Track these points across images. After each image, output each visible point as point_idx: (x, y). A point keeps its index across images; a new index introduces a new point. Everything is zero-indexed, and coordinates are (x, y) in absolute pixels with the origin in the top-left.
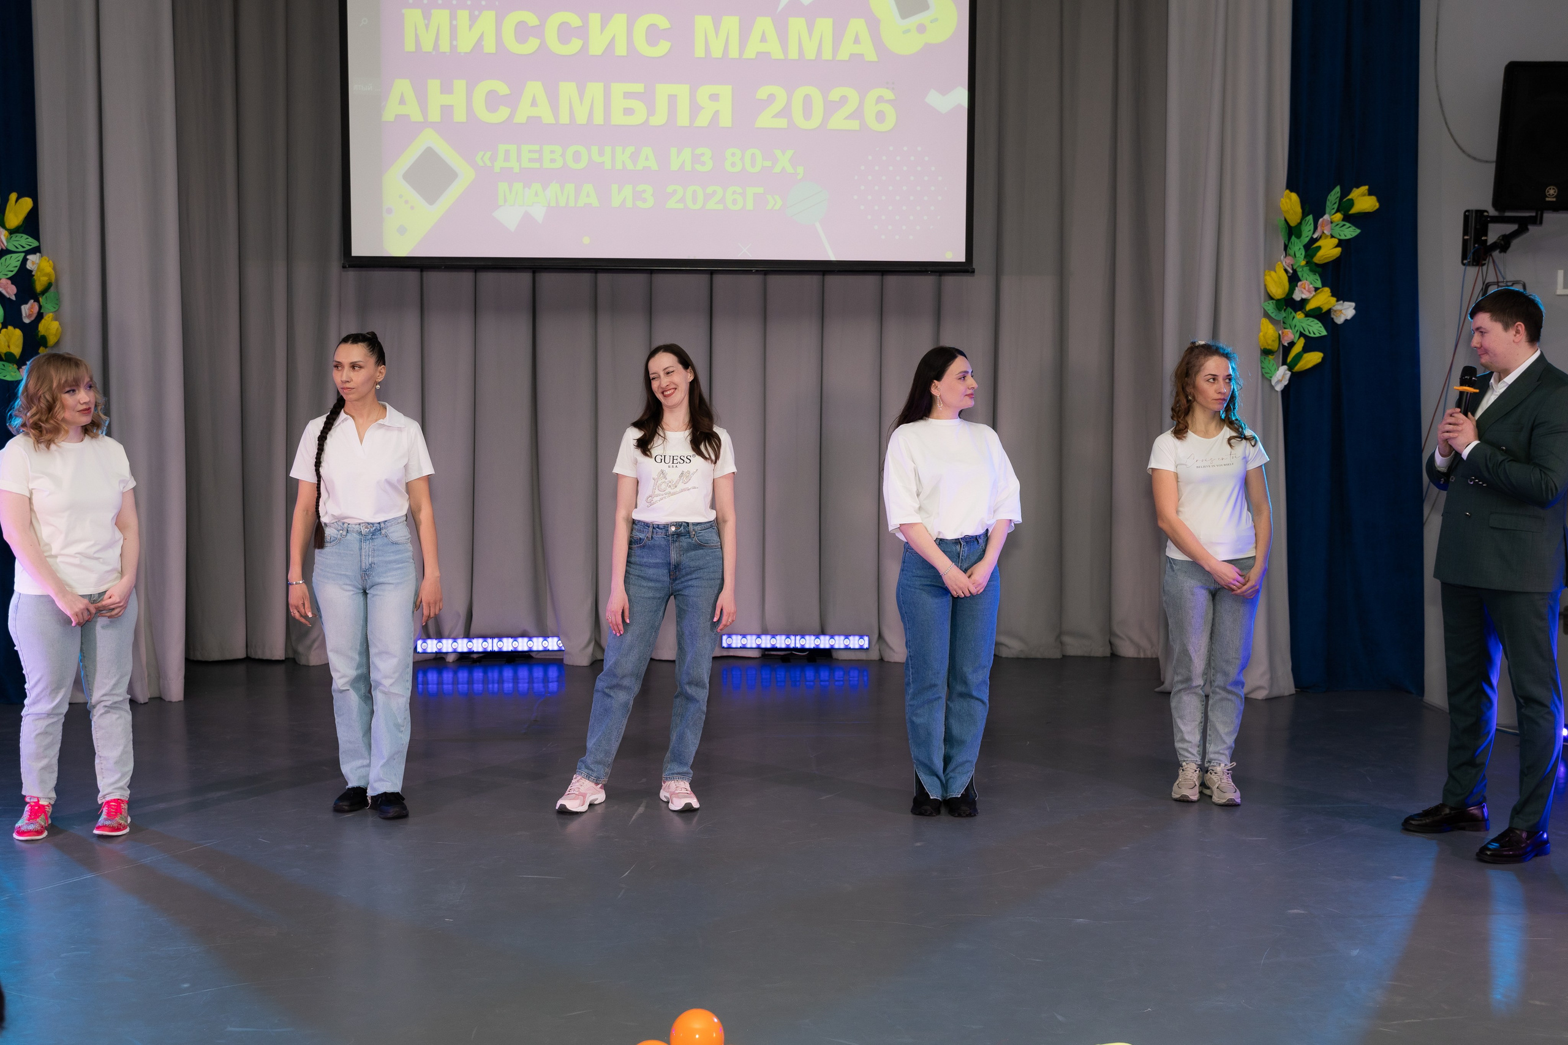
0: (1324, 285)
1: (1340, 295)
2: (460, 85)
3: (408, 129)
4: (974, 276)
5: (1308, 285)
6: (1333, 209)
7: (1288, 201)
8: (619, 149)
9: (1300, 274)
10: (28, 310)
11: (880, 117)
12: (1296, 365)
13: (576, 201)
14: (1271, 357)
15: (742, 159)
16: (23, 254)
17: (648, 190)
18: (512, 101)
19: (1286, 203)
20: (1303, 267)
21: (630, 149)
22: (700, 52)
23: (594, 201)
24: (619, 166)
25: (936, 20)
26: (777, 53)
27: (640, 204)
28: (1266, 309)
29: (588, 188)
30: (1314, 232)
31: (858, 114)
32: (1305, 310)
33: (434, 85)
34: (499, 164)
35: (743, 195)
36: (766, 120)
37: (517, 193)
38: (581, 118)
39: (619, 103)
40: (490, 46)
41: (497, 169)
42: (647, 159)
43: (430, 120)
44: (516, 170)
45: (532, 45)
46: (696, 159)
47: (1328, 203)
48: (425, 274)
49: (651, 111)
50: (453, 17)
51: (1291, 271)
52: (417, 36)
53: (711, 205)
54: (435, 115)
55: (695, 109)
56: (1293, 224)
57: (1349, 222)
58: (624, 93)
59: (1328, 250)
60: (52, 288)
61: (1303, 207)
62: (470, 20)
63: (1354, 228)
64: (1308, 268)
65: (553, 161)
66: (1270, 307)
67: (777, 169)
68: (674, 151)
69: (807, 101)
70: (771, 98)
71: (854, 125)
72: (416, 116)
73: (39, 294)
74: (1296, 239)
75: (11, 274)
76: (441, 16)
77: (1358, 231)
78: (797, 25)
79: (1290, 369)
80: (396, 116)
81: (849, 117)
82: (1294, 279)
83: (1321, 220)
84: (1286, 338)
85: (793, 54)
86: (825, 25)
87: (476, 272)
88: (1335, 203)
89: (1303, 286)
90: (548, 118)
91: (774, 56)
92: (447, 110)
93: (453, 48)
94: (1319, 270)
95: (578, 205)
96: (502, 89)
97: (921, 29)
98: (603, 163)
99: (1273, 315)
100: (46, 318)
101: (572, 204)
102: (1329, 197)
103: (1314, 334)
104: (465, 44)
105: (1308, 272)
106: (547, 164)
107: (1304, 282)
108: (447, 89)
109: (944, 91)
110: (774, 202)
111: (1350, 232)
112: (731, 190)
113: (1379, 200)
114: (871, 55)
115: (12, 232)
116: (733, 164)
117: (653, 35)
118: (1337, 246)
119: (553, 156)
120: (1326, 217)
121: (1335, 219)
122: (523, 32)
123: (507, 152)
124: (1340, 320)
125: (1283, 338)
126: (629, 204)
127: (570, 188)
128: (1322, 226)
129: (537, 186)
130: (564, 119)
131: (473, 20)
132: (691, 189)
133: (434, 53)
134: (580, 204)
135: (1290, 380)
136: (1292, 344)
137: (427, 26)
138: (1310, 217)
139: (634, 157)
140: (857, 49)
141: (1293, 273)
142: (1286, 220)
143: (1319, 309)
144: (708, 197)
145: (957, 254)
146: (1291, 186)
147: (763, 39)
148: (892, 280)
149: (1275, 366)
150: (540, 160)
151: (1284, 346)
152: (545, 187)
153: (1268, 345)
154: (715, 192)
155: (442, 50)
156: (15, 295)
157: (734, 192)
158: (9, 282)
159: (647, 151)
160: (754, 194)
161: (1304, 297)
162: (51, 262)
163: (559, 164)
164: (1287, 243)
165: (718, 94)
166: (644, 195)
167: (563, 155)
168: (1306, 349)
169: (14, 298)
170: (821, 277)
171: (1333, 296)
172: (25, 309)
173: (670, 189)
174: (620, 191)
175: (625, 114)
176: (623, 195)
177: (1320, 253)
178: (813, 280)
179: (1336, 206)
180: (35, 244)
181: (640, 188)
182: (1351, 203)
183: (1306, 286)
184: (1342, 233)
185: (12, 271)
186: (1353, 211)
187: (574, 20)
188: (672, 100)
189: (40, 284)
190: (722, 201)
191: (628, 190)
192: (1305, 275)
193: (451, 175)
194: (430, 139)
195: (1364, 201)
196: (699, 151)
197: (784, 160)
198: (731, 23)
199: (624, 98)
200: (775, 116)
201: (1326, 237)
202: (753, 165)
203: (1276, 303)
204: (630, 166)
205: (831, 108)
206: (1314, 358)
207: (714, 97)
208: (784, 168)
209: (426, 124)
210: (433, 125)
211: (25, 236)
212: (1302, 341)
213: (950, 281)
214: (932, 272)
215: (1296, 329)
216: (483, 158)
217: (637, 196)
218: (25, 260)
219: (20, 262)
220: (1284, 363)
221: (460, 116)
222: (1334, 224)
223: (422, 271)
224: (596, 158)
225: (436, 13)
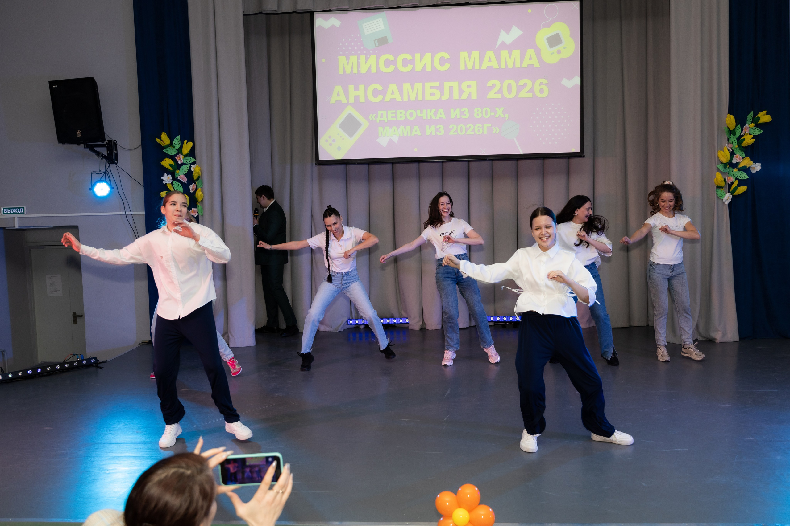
0: (746, 156)
1: (754, 160)
2: (362, 87)
3: (340, 106)
4: (584, 158)
5: (739, 156)
6: (750, 122)
7: (729, 119)
8: (429, 111)
9: (735, 152)
10: (192, 187)
11: (542, 91)
12: (735, 192)
13: (411, 133)
14: (722, 189)
15: (482, 112)
16: (190, 165)
17: (442, 127)
18: (384, 92)
19: (729, 120)
20: (736, 148)
21: (434, 110)
22: (462, 67)
23: (419, 134)
24: (429, 118)
25: (565, 48)
26: (496, 66)
27: (438, 133)
28: (719, 168)
29: (416, 127)
30: (741, 133)
31: (532, 90)
32: (738, 167)
33: (351, 87)
34: (379, 119)
35: (482, 128)
36: (492, 95)
37: (386, 131)
38: (413, 98)
39: (428, 91)
40: (374, 70)
41: (378, 122)
42: (441, 114)
43: (350, 102)
44: (386, 121)
45: (391, 68)
46: (462, 113)
47: (748, 119)
48: (348, 166)
49: (442, 94)
50: (359, 58)
51: (731, 150)
52: (344, 68)
53: (469, 133)
54: (352, 100)
55: (461, 92)
56: (731, 129)
57: (758, 127)
58: (431, 86)
59: (748, 140)
60: (200, 178)
61: (736, 122)
62: (366, 59)
63: (760, 130)
64: (739, 149)
65: (401, 117)
66: (721, 167)
67: (497, 116)
68: (452, 110)
69: (509, 86)
70: (494, 85)
71: (530, 95)
72: (344, 100)
73: (196, 181)
74: (733, 136)
75: (185, 173)
76: (353, 59)
77: (762, 131)
78: (504, 53)
79: (732, 194)
80: (336, 101)
81: (527, 92)
82: (732, 154)
83: (744, 127)
84: (729, 181)
85: (503, 66)
86: (516, 53)
87: (369, 165)
88: (751, 119)
89: (737, 157)
90: (399, 99)
91: (495, 68)
92: (357, 98)
93: (359, 71)
94: (744, 149)
95: (412, 135)
96: (379, 87)
97: (559, 52)
98: (422, 116)
99: (722, 171)
100: (198, 189)
101: (409, 134)
102: (748, 116)
103: (743, 178)
104: (364, 70)
105: (739, 150)
106: (399, 118)
107: (737, 155)
108: (356, 89)
109: (569, 78)
110: (496, 130)
111: (758, 132)
112: (477, 126)
113: (771, 117)
114: (537, 65)
115: (185, 156)
116: (478, 115)
117: (443, 61)
118: (752, 139)
119: (401, 115)
120: (747, 125)
121: (751, 126)
122: (388, 63)
123: (382, 114)
124: (754, 172)
125: (728, 180)
126: (434, 134)
127: (408, 128)
128: (745, 129)
129: (394, 128)
130: (406, 99)
131: (367, 59)
132: (459, 126)
133: (351, 74)
134: (413, 134)
135: (732, 199)
136: (732, 183)
137: (348, 63)
138: (739, 126)
139: (435, 114)
140: (531, 62)
141: (732, 151)
142: (728, 127)
143: (745, 167)
144: (467, 129)
145: (576, 149)
146: (730, 112)
147: (490, 60)
148: (548, 162)
149: (724, 193)
150: (396, 117)
151: (728, 184)
152: (398, 128)
153: (719, 184)
154: (470, 127)
155: (354, 73)
156: (187, 181)
157: (478, 127)
158: (184, 176)
159: (441, 111)
160: (487, 127)
161: (737, 161)
162: (199, 167)
163: (404, 118)
164: (729, 138)
165: (471, 85)
166: (440, 130)
167: (405, 114)
168: (739, 185)
169: (186, 183)
170: (516, 161)
171: (751, 161)
172: (191, 187)
173: (451, 126)
174: (429, 128)
175: (431, 96)
176: (430, 130)
177: (745, 142)
178: (513, 162)
179: (751, 120)
180: (194, 160)
181: (438, 127)
182: (759, 119)
183: (738, 156)
184: (754, 132)
185: (185, 172)
186: (759, 122)
187: (409, 57)
188: (451, 88)
189: (195, 176)
190: (473, 130)
191: (433, 128)
192: (737, 152)
193: (358, 125)
194: (350, 110)
195: (764, 117)
196: (463, 110)
197: (500, 112)
198: (476, 54)
199: (431, 89)
200: (495, 93)
201: (747, 134)
202: (486, 114)
203: (724, 165)
204: (434, 117)
205: (520, 88)
206: (743, 189)
207: (469, 86)
208: (500, 115)
209: (348, 104)
210: (351, 104)
211: (190, 157)
212: (737, 182)
213: (573, 161)
214: (565, 157)
215: (734, 176)
216: (372, 117)
217: (437, 130)
218: (190, 167)
219: (188, 168)
220: (729, 191)
221: (362, 100)
222: (750, 129)
223: (346, 165)
224: (419, 115)
225: (351, 57)
